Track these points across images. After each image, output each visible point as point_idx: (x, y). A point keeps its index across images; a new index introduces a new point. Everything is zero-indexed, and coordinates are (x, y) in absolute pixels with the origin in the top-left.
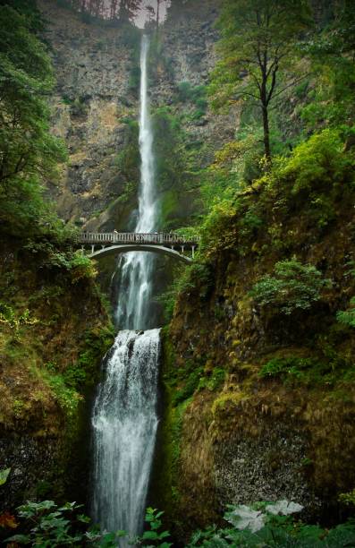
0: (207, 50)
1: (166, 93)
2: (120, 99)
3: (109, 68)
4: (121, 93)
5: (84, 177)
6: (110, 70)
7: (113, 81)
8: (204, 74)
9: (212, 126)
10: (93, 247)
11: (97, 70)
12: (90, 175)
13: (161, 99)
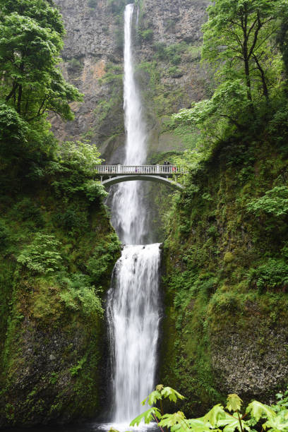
0: (181, 15)
1: (147, 51)
2: (108, 57)
3: (99, 31)
4: (109, 51)
5: (80, 121)
6: (100, 33)
7: (103, 42)
8: (178, 35)
9: (185, 78)
10: (102, 177)
11: (89, 33)
12: (85, 120)
13: (143, 57)
